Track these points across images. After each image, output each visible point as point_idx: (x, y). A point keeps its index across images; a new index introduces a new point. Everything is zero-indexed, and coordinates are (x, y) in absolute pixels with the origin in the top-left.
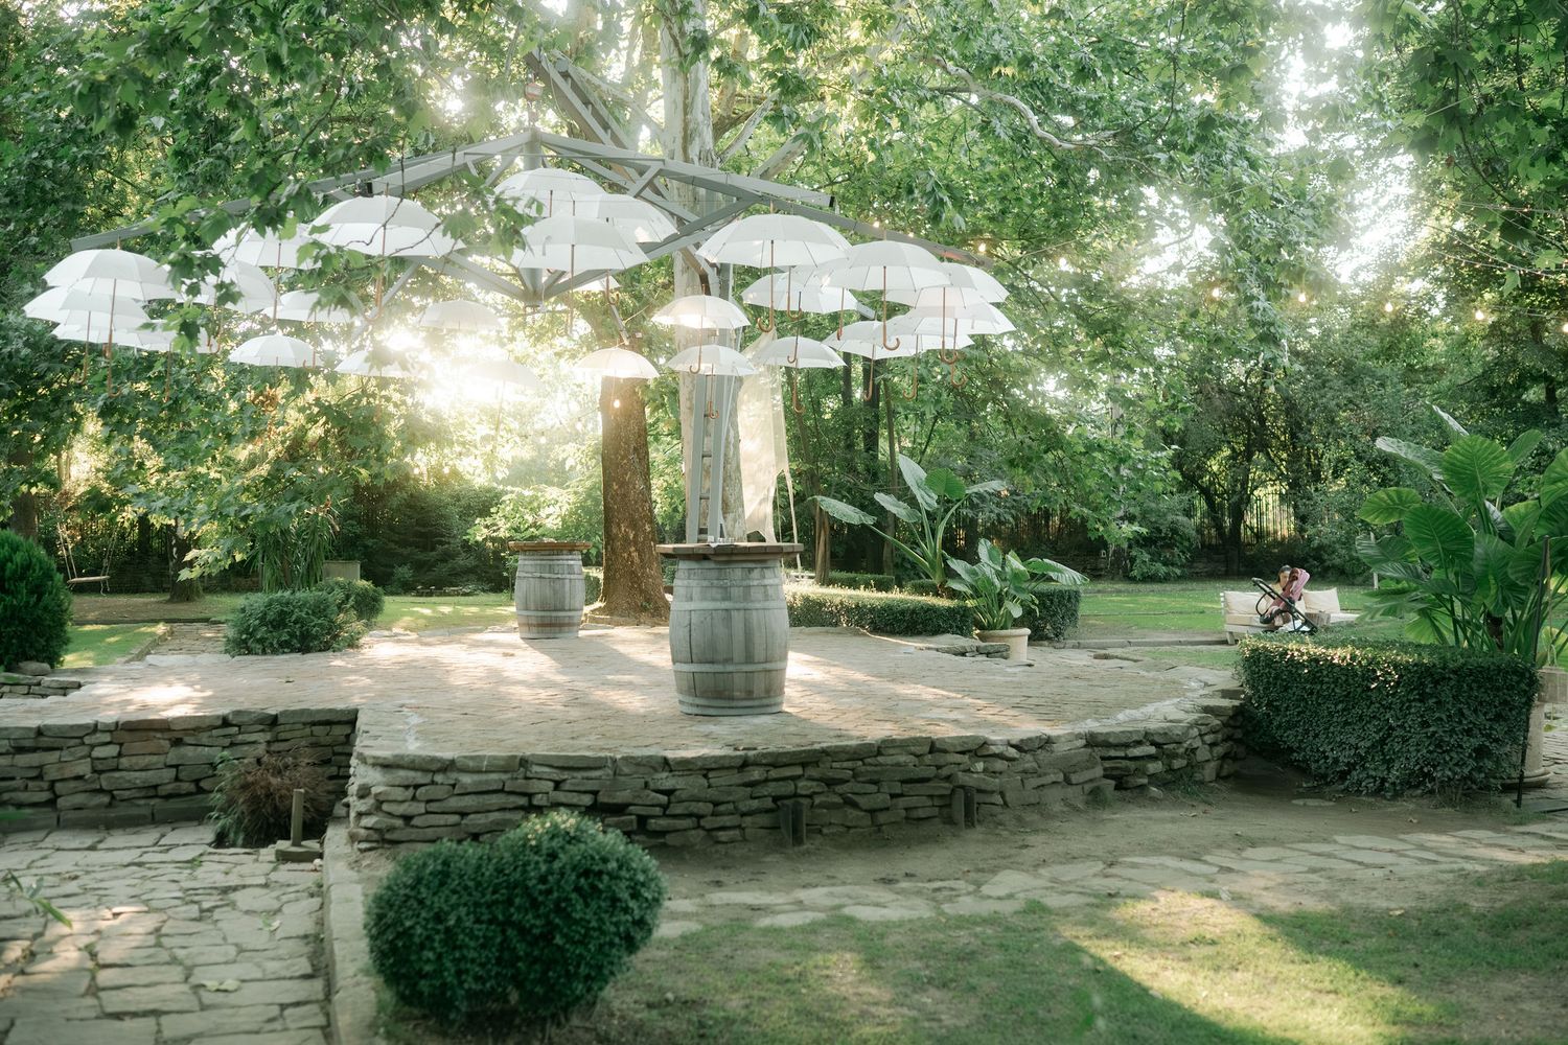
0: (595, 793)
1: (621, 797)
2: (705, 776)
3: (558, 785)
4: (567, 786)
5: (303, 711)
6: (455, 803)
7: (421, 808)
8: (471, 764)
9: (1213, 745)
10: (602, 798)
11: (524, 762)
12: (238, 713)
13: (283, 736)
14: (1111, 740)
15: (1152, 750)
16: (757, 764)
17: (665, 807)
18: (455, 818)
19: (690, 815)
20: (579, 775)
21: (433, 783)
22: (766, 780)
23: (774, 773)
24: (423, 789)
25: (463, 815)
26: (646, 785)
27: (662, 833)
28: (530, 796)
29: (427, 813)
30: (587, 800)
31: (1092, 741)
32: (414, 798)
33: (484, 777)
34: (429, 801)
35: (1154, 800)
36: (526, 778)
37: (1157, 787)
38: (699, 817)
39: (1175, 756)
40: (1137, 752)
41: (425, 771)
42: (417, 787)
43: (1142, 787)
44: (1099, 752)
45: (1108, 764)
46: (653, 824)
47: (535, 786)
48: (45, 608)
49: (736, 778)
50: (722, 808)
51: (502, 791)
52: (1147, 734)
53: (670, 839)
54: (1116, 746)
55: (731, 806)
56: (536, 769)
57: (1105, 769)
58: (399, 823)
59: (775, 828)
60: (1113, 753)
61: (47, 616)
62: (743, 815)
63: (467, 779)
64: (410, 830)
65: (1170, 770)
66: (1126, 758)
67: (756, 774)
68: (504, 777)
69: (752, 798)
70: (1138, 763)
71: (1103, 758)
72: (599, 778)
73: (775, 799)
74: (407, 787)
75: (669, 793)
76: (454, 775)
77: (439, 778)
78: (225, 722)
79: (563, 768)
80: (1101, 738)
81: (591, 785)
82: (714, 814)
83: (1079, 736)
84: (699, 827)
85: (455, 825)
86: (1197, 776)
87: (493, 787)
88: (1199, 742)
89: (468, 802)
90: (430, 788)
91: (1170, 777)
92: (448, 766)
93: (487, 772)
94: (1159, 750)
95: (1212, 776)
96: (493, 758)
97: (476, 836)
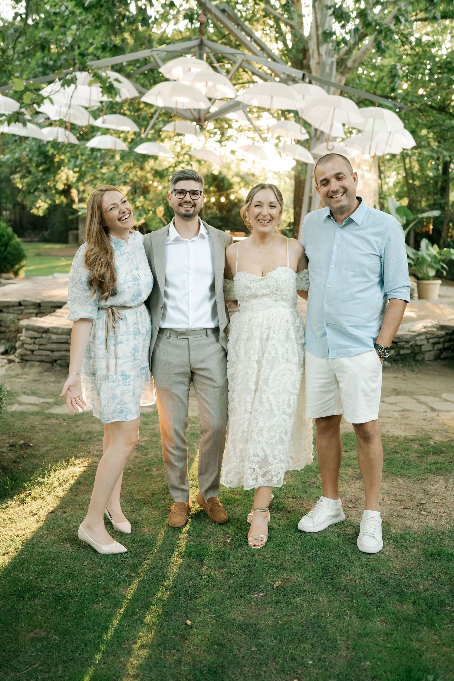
5: (50, 302)
6: (49, 346)
7: (37, 347)
8: (54, 330)
9: (434, 344)
12: (24, 301)
13: (42, 311)
18: (48, 353)
21: (42, 337)
24: (37, 340)
25: (52, 351)
29: (39, 349)
32: (34, 343)
33: (60, 337)
34: (41, 345)
39: (403, 348)
41: (38, 332)
42: (36, 338)
58: (29, 353)
63: (54, 337)
64: (32, 356)
65: (398, 354)
74: (32, 338)
76: (49, 335)
77: (44, 335)
78: (20, 304)
85: (48, 356)
86: (418, 358)
87: (63, 341)
88: (425, 342)
89: (54, 346)
90: (41, 339)
91: (398, 358)
92: (47, 331)
93: (61, 334)
94: (395, 345)
95: (432, 358)
96: (63, 329)
97: (55, 361)
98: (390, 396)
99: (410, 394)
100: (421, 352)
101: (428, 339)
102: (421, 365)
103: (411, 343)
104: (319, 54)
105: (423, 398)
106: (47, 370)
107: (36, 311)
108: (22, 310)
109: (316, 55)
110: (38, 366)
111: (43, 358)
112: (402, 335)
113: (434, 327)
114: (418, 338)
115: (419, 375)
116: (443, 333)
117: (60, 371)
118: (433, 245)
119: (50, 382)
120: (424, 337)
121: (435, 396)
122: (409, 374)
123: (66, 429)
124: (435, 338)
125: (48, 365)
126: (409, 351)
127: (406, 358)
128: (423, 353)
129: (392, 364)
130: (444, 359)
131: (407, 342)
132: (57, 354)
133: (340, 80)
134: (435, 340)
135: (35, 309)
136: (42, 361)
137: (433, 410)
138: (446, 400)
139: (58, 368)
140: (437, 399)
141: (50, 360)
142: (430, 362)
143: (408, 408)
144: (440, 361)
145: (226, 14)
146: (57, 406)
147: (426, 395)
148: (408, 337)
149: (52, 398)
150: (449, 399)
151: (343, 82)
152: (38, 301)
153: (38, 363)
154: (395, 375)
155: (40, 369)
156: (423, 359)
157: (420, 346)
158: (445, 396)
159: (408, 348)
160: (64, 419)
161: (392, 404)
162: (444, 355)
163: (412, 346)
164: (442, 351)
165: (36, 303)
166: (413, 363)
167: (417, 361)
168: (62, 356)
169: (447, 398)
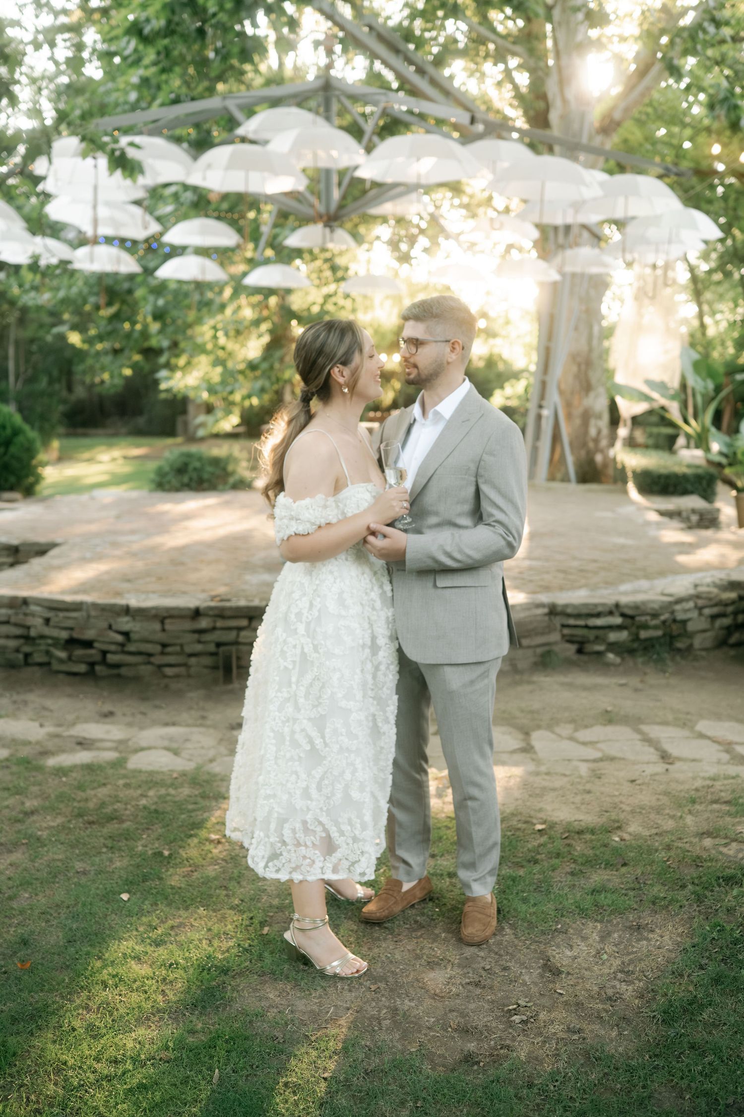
0: (71, 629)
1: (89, 634)
2: (162, 622)
3: (47, 621)
4: (52, 623)
9: (714, 617)
10: (76, 635)
11: (25, 602)
14: (569, 611)
15: (618, 620)
16: (206, 615)
17: (122, 645)
19: (140, 653)
20: (61, 614)
22: (214, 629)
23: (220, 623)
26: (110, 627)
27: (117, 666)
28: (28, 628)
30: (64, 635)
31: (553, 611)
35: (608, 665)
36: (26, 614)
37: (617, 654)
38: (150, 655)
39: (645, 627)
40: (599, 622)
43: (599, 654)
44: (558, 621)
45: (566, 631)
46: (111, 658)
47: (30, 621)
49: (188, 625)
50: (169, 649)
51: (7, 622)
52: (617, 606)
53: (124, 671)
54: (578, 616)
55: (178, 648)
56: (32, 608)
57: (563, 636)
59: (215, 668)
60: (572, 622)
62: (191, 655)
65: (636, 638)
66: (586, 627)
67: (204, 623)
68: (10, 612)
69: (199, 642)
70: (600, 633)
71: (564, 626)
72: (75, 618)
73: (219, 645)
75: (126, 634)
79: (51, 609)
80: (559, 609)
81: (69, 623)
82: (163, 653)
83: (541, 605)
84: (149, 663)
86: (679, 645)
88: (694, 614)
91: (635, 645)
94: (629, 621)
95: (708, 644)
98: (592, 726)
99: (634, 721)
100: (685, 634)
101: (700, 609)
102: (683, 657)
103: (662, 618)
104: (565, 102)
105: (655, 731)
107: (10, 560)
112: (644, 603)
113: (715, 585)
114: (678, 607)
115: (673, 681)
116: (733, 595)
120: (691, 604)
121: (684, 725)
122: (654, 679)
124: (716, 605)
126: (659, 633)
127: (653, 646)
128: (691, 635)
129: (623, 659)
131: (655, 615)
133: (603, 143)
134: (715, 610)
135: (8, 556)
137: (665, 757)
138: (702, 736)
140: (686, 733)
142: (704, 653)
143: (613, 752)
144: (726, 649)
147: (665, 723)
148: (656, 606)
150: (709, 734)
151: (609, 146)
152: (18, 542)
154: (623, 681)
156: (690, 647)
157: (684, 622)
158: (703, 726)
159: (656, 627)
161: (584, 744)
162: (735, 638)
163: (664, 622)
164: (729, 630)
165: (12, 546)
166: (666, 655)
167: (679, 650)
169: (705, 731)
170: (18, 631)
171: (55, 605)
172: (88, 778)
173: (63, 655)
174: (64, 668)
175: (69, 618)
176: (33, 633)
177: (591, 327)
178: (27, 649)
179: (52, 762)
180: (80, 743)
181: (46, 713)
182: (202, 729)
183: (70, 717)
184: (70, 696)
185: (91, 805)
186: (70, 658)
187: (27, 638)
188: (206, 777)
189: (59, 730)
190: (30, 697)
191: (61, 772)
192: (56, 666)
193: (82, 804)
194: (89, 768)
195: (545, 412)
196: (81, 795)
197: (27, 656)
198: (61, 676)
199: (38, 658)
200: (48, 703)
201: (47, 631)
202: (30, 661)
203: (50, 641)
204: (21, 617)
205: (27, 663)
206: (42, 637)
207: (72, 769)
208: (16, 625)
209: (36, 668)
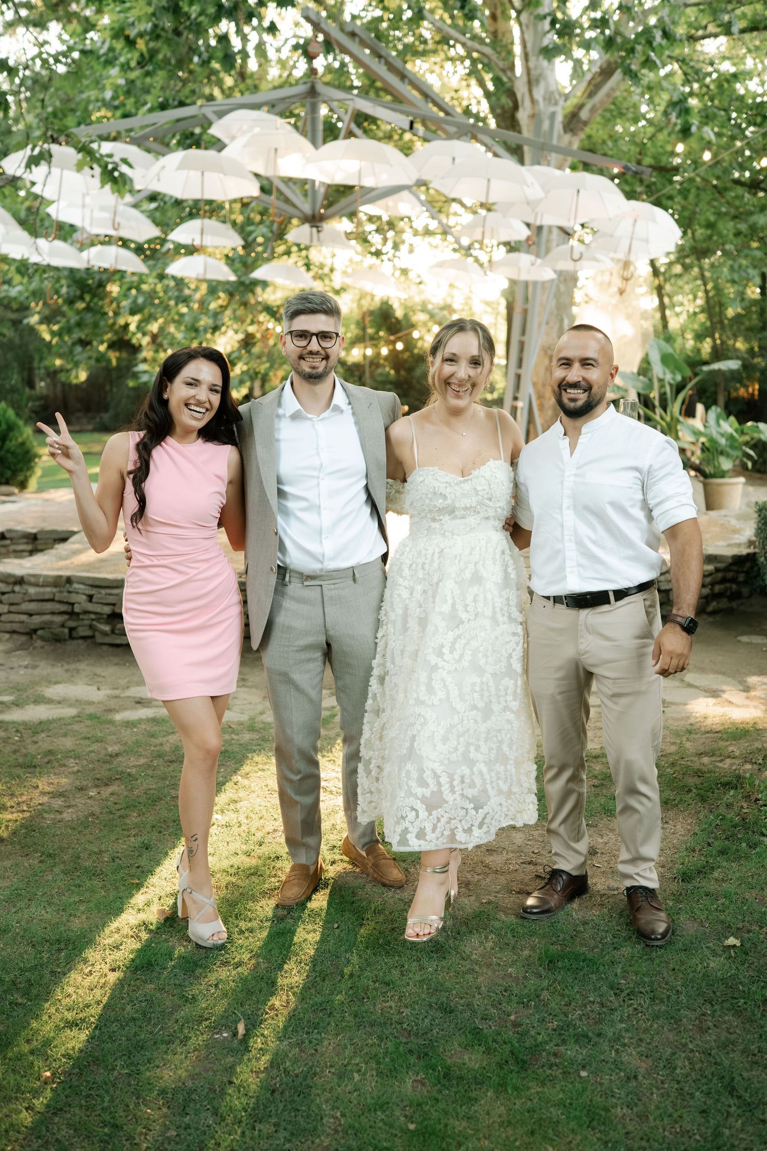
3: (90, 598)
4: (94, 600)
5: (52, 532)
6: (26, 606)
7: (5, 609)
8: (32, 580)
11: (69, 580)
12: (10, 531)
18: (24, 618)
20: (103, 591)
21: (14, 592)
24: (6, 596)
25: (30, 615)
28: (73, 604)
29: (10, 612)
32: (1, 602)
33: (41, 590)
34: (11, 604)
36: (69, 592)
41: (8, 583)
42: (3, 593)
47: (74, 598)
48: (8, 451)
51: (52, 600)
56: (76, 586)
61: (9, 455)
63: (32, 590)
68: (54, 590)
76: (25, 587)
77: (17, 588)
78: (3, 537)
79: (93, 586)
85: (22, 622)
87: (47, 597)
89: (32, 606)
90: (11, 595)
92: (20, 581)
93: (43, 586)
96: (47, 576)
97: (35, 631)
104: (533, 101)
106: (22, 647)
107: (30, 548)
108: (5, 546)
109: (528, 102)
110: (8, 640)
111: (15, 627)
117: (42, 647)
118: (728, 416)
119: (20, 666)
123: (14, 747)
125: (23, 638)
130: (713, 613)
132: (37, 620)
133: (570, 143)
135: (27, 543)
136: (14, 632)
139: (39, 643)
141: (27, 630)
144: (705, 616)
145: (357, 39)
146: (15, 708)
149: (11, 694)
151: (576, 145)
152: (34, 531)
153: (7, 636)
155: (9, 645)
160: (17, 731)
162: (713, 606)
165: (30, 534)
168: (45, 623)
169: (692, 682)
170: (63, 608)
171: (97, 583)
172: (156, 728)
173: (107, 628)
174: (108, 640)
175: (110, 594)
176: (77, 609)
177: (562, 321)
178: (71, 624)
179: (118, 717)
180: (139, 703)
181: (100, 679)
182: (246, 690)
183: (123, 682)
184: (117, 664)
185: (167, 748)
186: (113, 632)
187: (72, 614)
188: (261, 726)
189: (116, 692)
190: (82, 666)
191: (129, 724)
192: (99, 639)
193: (158, 748)
194: (154, 721)
195: (520, 404)
196: (154, 741)
197: (71, 630)
198: (105, 648)
199: (83, 631)
200: (99, 670)
201: (90, 607)
202: (74, 634)
203: (93, 616)
204: (65, 594)
205: (71, 637)
206: (86, 612)
207: (140, 721)
208: (60, 602)
209: (80, 641)
